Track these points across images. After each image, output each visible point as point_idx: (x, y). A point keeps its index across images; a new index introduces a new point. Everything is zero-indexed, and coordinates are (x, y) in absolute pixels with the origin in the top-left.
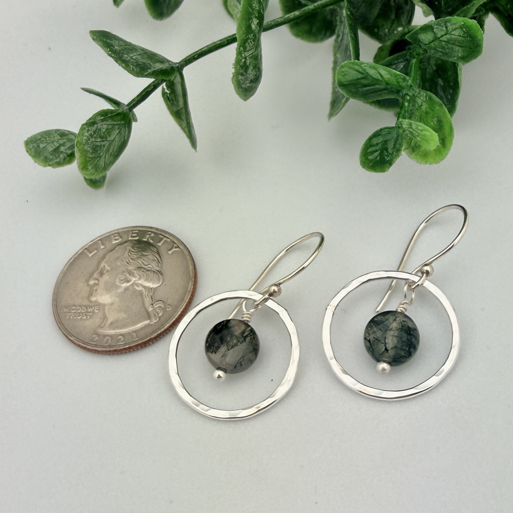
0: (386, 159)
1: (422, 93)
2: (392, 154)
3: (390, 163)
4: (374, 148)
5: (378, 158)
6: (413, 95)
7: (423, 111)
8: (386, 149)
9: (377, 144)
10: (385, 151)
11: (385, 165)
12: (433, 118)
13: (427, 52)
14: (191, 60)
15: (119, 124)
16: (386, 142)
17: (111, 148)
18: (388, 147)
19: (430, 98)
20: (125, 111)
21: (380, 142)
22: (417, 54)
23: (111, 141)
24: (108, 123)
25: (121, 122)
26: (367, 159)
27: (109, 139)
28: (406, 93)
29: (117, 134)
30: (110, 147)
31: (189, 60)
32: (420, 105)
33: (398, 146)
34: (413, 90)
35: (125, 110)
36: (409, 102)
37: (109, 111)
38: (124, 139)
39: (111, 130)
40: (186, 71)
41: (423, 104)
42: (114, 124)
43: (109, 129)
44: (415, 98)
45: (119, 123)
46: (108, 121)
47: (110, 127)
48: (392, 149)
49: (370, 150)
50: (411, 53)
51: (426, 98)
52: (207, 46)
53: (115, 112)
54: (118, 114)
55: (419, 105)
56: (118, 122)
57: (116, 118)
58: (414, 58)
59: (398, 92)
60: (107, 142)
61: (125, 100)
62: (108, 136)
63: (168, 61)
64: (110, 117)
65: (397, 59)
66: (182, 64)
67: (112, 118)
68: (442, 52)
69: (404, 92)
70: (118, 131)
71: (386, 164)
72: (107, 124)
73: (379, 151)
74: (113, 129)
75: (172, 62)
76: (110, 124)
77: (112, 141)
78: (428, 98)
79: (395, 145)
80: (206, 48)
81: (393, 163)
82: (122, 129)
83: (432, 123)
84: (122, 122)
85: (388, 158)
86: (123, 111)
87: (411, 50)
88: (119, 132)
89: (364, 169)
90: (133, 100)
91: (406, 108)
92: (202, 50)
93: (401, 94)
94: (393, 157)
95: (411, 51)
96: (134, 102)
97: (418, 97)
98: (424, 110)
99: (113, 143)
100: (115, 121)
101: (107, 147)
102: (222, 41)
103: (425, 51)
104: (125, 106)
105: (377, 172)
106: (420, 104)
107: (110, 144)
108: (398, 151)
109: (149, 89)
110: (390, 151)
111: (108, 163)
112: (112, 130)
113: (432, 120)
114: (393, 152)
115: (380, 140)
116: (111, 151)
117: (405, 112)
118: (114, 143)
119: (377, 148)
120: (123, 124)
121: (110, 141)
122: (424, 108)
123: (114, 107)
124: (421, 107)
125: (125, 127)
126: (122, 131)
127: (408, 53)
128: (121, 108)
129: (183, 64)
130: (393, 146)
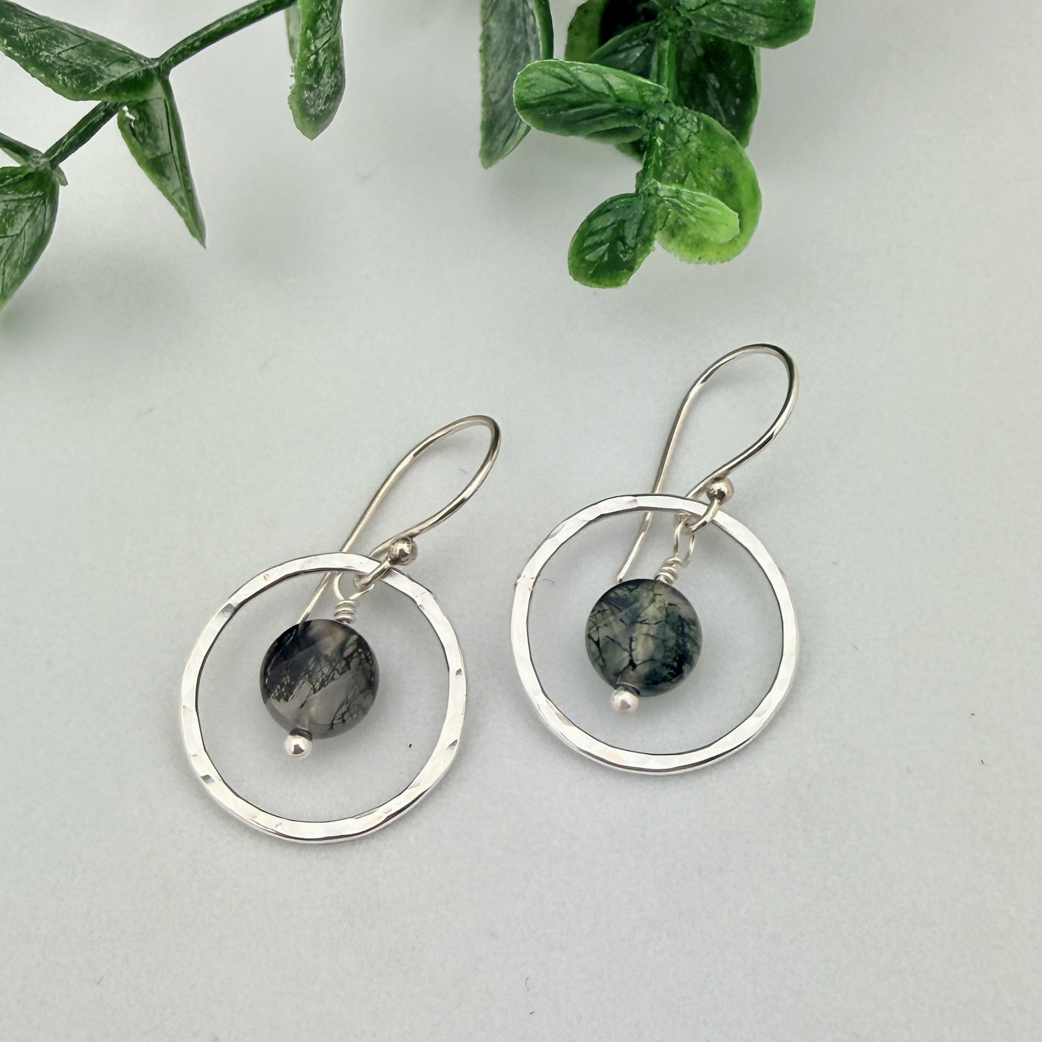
0: (621, 259)
1: (689, 115)
2: (634, 249)
3: (630, 267)
4: (597, 238)
5: (606, 258)
6: (671, 120)
7: (691, 153)
8: (622, 239)
9: (604, 229)
10: (620, 244)
11: (620, 272)
12: (714, 169)
13: (690, 24)
14: (186, 52)
15: (32, 198)
16: (621, 223)
17: (15, 251)
18: (626, 234)
19: (708, 128)
20: (42, 168)
21: (609, 223)
22: (670, 30)
23: (15, 237)
24: (7, 198)
25: (35, 193)
26: (583, 260)
27: (9, 233)
28: (656, 116)
29: (27, 221)
30: (13, 250)
31: (182, 52)
32: (685, 141)
33: (646, 231)
34: (671, 109)
35: (42, 165)
36: (663, 135)
37: (8, 171)
38: (44, 229)
39: (13, 213)
40: (176, 76)
41: (691, 138)
42: (19, 200)
43: (11, 211)
44: (674, 125)
45: (31, 195)
46: (6, 194)
47: (12, 205)
48: (633, 238)
49: (589, 242)
50: (656, 28)
51: (699, 126)
52: (221, 20)
53: (21, 173)
54: (29, 176)
55: (682, 141)
56: (28, 194)
57: (22, 186)
58: (666, 38)
59: (640, 114)
60: (6, 239)
61: (41, 142)
62: (7, 226)
63: (137, 57)
64: (9, 184)
65: (629, 40)
66: (166, 62)
67: (15, 186)
68: (722, 25)
69: (652, 114)
70: (31, 212)
71: (623, 269)
72: (5, 201)
73: (608, 244)
74: (17, 210)
75: (146, 59)
76: (11, 200)
77: (18, 235)
78: (702, 127)
79: (639, 229)
80: (217, 26)
81: (636, 267)
82: (39, 209)
83: (712, 179)
84: (38, 193)
85: (625, 257)
86: (37, 168)
87: (657, 21)
88: (33, 215)
89: (577, 283)
90: (59, 144)
91: (658, 150)
92: (210, 31)
93: (644, 118)
94: (635, 254)
95: (658, 24)
96: (62, 148)
97: (681, 124)
98: (694, 150)
99: (19, 240)
100: (24, 193)
101: (8, 251)
102: (253, 9)
103: (688, 22)
104: (40, 155)
105: (603, 286)
106: (685, 138)
107: (12, 245)
108: (648, 241)
109: (96, 119)
110: (630, 241)
111: (9, 284)
112: (17, 213)
113: (712, 171)
114: (636, 245)
115: (608, 220)
116: (15, 257)
117: (658, 159)
118: (21, 242)
119: (603, 238)
120: (39, 197)
121: (13, 236)
122: (693, 146)
123: (18, 162)
124: (687, 144)
125: (44, 203)
126: (37, 212)
127: (652, 28)
128: (33, 162)
129: (170, 60)
130: (636, 232)
